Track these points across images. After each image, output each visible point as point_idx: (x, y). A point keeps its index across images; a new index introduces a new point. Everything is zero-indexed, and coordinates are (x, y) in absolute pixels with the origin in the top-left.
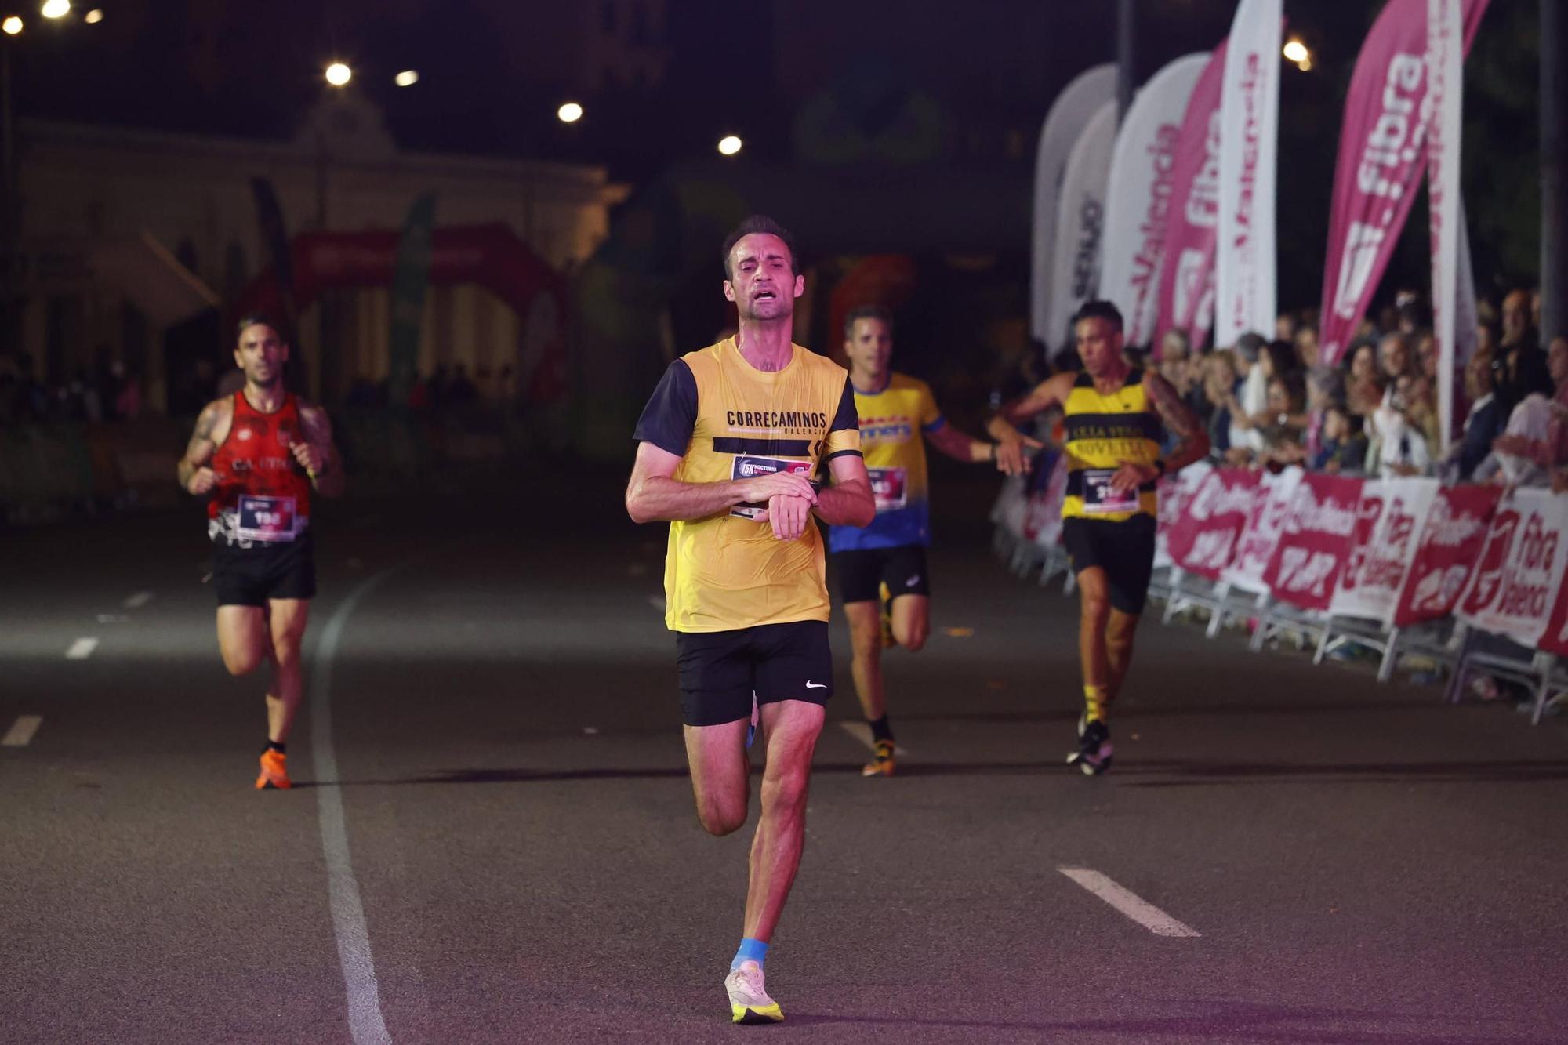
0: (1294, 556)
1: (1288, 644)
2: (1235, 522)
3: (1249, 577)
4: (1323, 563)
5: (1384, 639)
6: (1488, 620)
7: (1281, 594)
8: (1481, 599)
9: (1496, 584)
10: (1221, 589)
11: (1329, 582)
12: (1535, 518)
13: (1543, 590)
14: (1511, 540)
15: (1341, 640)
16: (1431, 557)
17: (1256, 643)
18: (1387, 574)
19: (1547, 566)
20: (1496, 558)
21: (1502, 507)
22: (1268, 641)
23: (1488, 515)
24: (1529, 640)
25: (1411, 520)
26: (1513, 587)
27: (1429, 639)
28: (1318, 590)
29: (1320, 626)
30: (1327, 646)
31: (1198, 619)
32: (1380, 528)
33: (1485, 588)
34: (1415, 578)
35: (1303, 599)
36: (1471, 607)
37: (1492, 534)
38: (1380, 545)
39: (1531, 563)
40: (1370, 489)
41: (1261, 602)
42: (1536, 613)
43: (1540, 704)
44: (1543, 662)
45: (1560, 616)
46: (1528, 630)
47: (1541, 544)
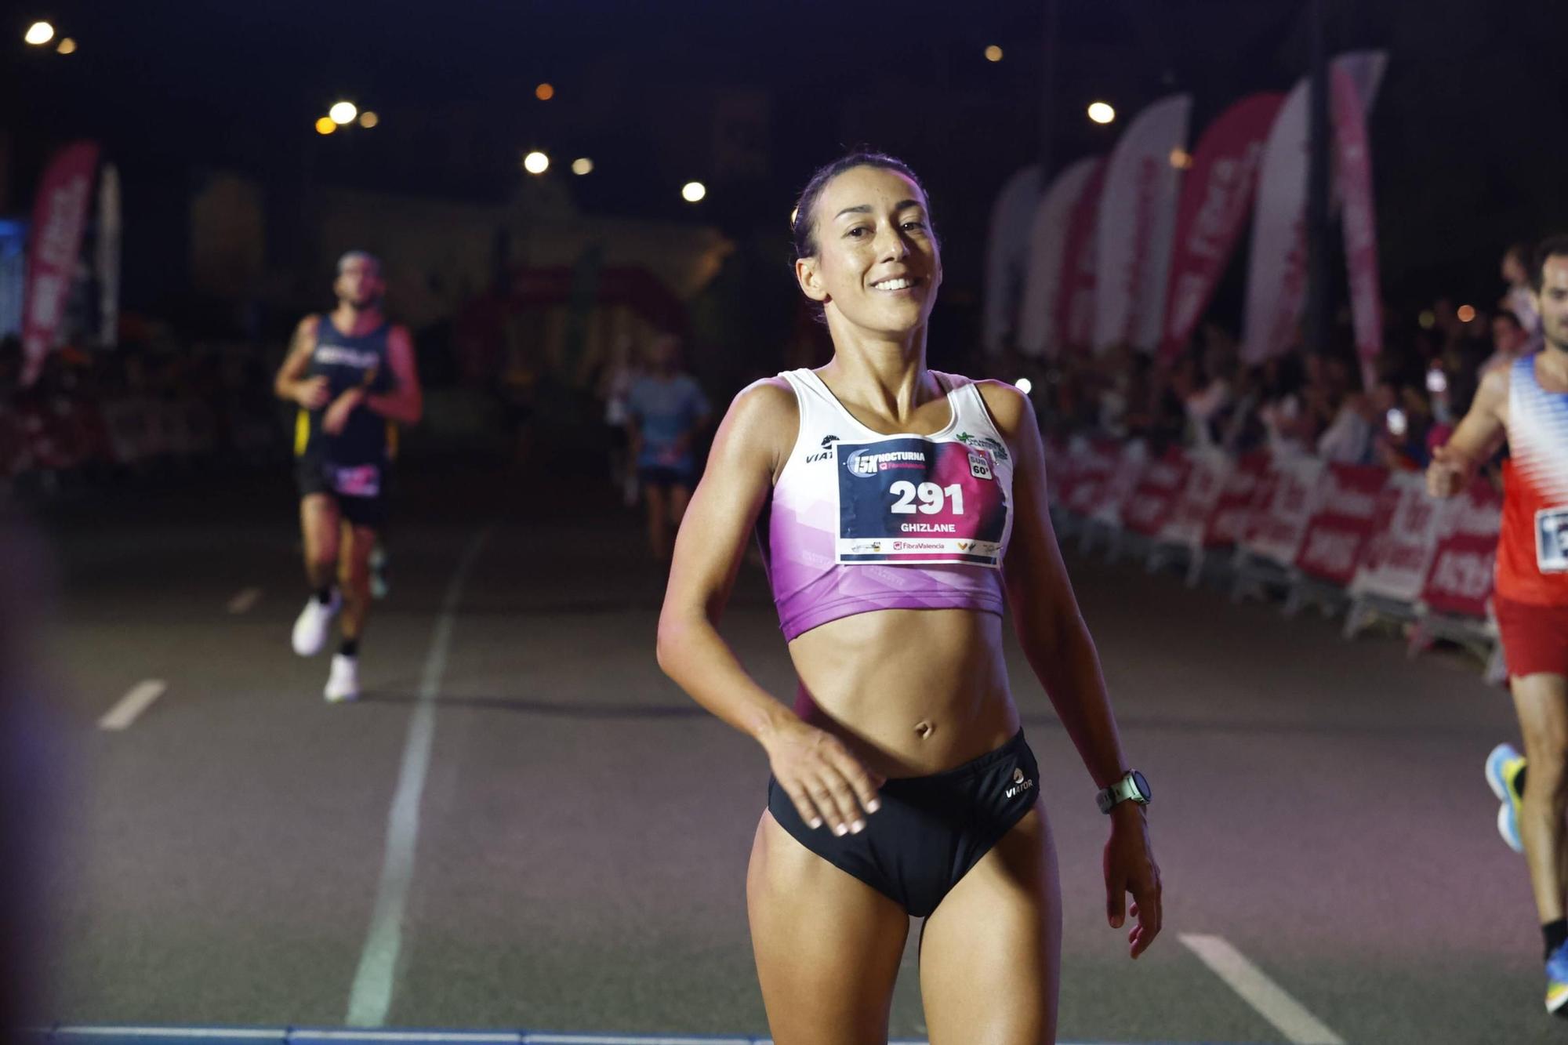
0: (1140, 500)
3: (1108, 514)
6: (1262, 546)
11: (1159, 517)
13: (1296, 526)
16: (1229, 501)
19: (1299, 509)
24: (1286, 561)
32: (1195, 483)
34: (1214, 515)
38: (1193, 494)
39: (1288, 508)
42: (1290, 542)
43: (1292, 606)
44: (1294, 576)
45: (1306, 543)
46: (1285, 554)
47: (1296, 495)
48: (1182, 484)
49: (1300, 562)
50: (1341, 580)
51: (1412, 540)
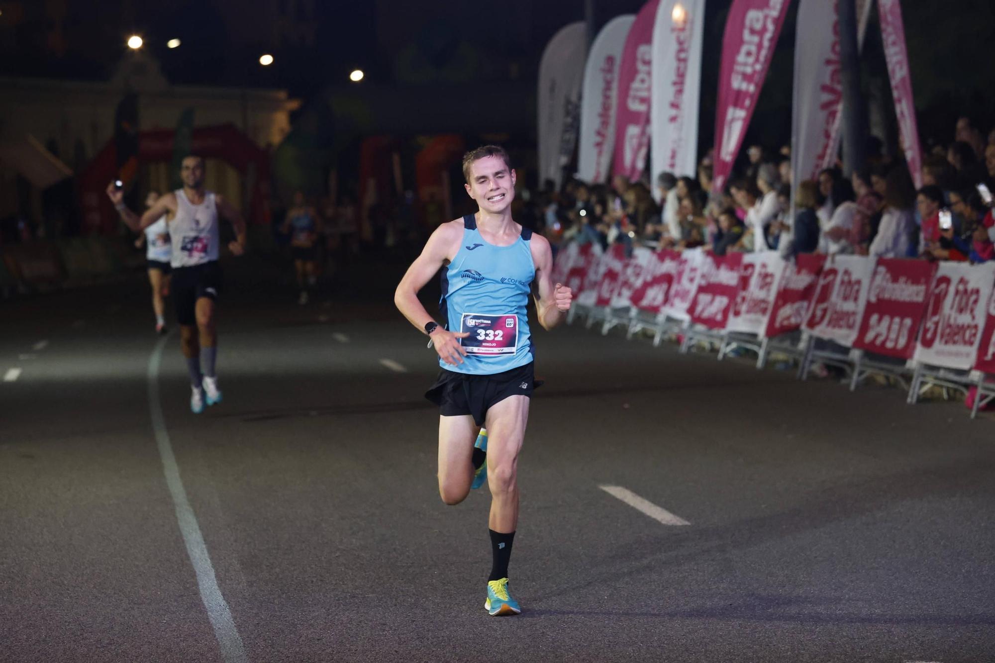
0: (704, 298)
1: (701, 348)
2: (668, 279)
3: (679, 311)
4: (721, 302)
5: (759, 345)
6: (823, 331)
7: (696, 319)
8: (817, 319)
9: (825, 311)
10: (661, 318)
11: (725, 312)
12: (846, 272)
13: (854, 313)
14: (833, 287)
15: (734, 345)
16: (786, 296)
17: (683, 348)
18: (758, 306)
19: (856, 299)
20: (824, 296)
21: (828, 265)
22: (690, 348)
23: (818, 271)
24: (848, 342)
25: (772, 275)
26: (836, 312)
27: (787, 344)
28: (719, 317)
29: (721, 338)
30: (726, 349)
31: (647, 336)
32: (754, 281)
33: (819, 313)
34: (776, 308)
35: (711, 323)
36: (812, 324)
37: (822, 282)
38: (754, 290)
39: (845, 298)
40: (747, 259)
41: (685, 325)
42: (850, 327)
43: (855, 379)
44: (856, 355)
45: (865, 328)
46: (846, 337)
47: (851, 287)
48: (744, 282)
49: (858, 343)
50: (901, 356)
51: (965, 319)
